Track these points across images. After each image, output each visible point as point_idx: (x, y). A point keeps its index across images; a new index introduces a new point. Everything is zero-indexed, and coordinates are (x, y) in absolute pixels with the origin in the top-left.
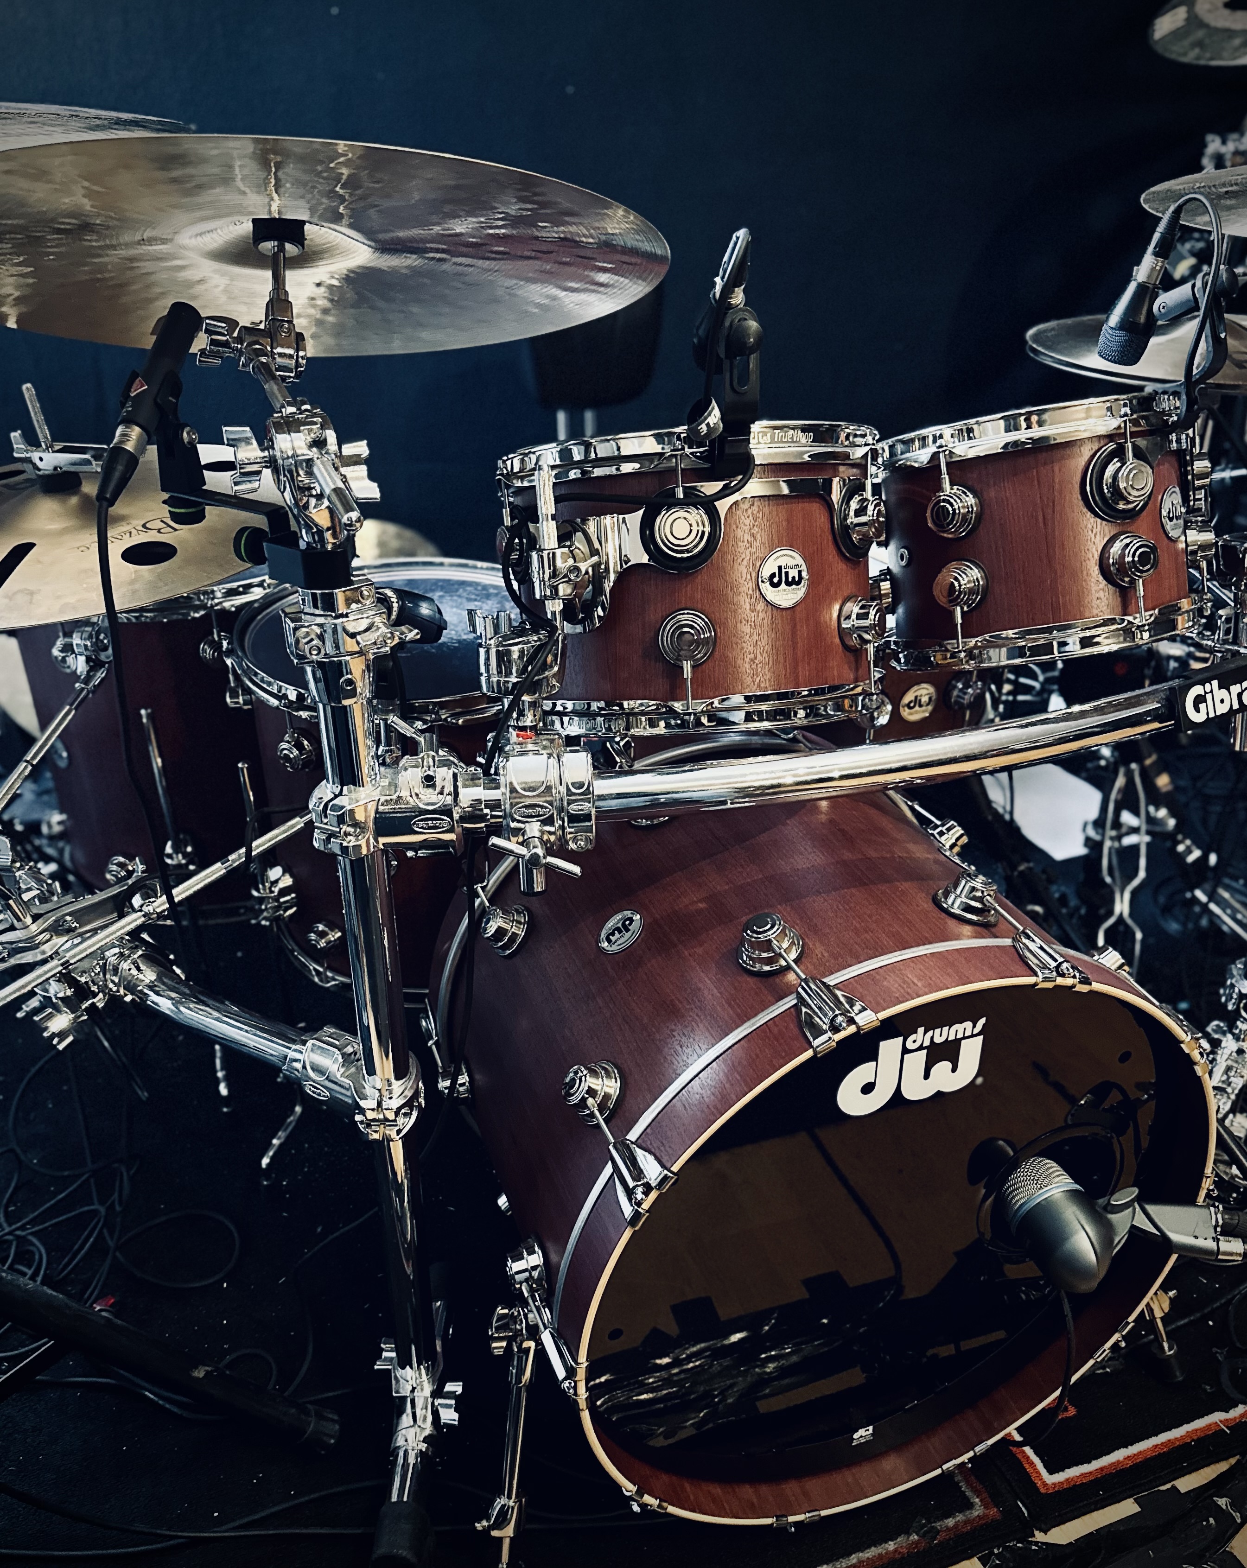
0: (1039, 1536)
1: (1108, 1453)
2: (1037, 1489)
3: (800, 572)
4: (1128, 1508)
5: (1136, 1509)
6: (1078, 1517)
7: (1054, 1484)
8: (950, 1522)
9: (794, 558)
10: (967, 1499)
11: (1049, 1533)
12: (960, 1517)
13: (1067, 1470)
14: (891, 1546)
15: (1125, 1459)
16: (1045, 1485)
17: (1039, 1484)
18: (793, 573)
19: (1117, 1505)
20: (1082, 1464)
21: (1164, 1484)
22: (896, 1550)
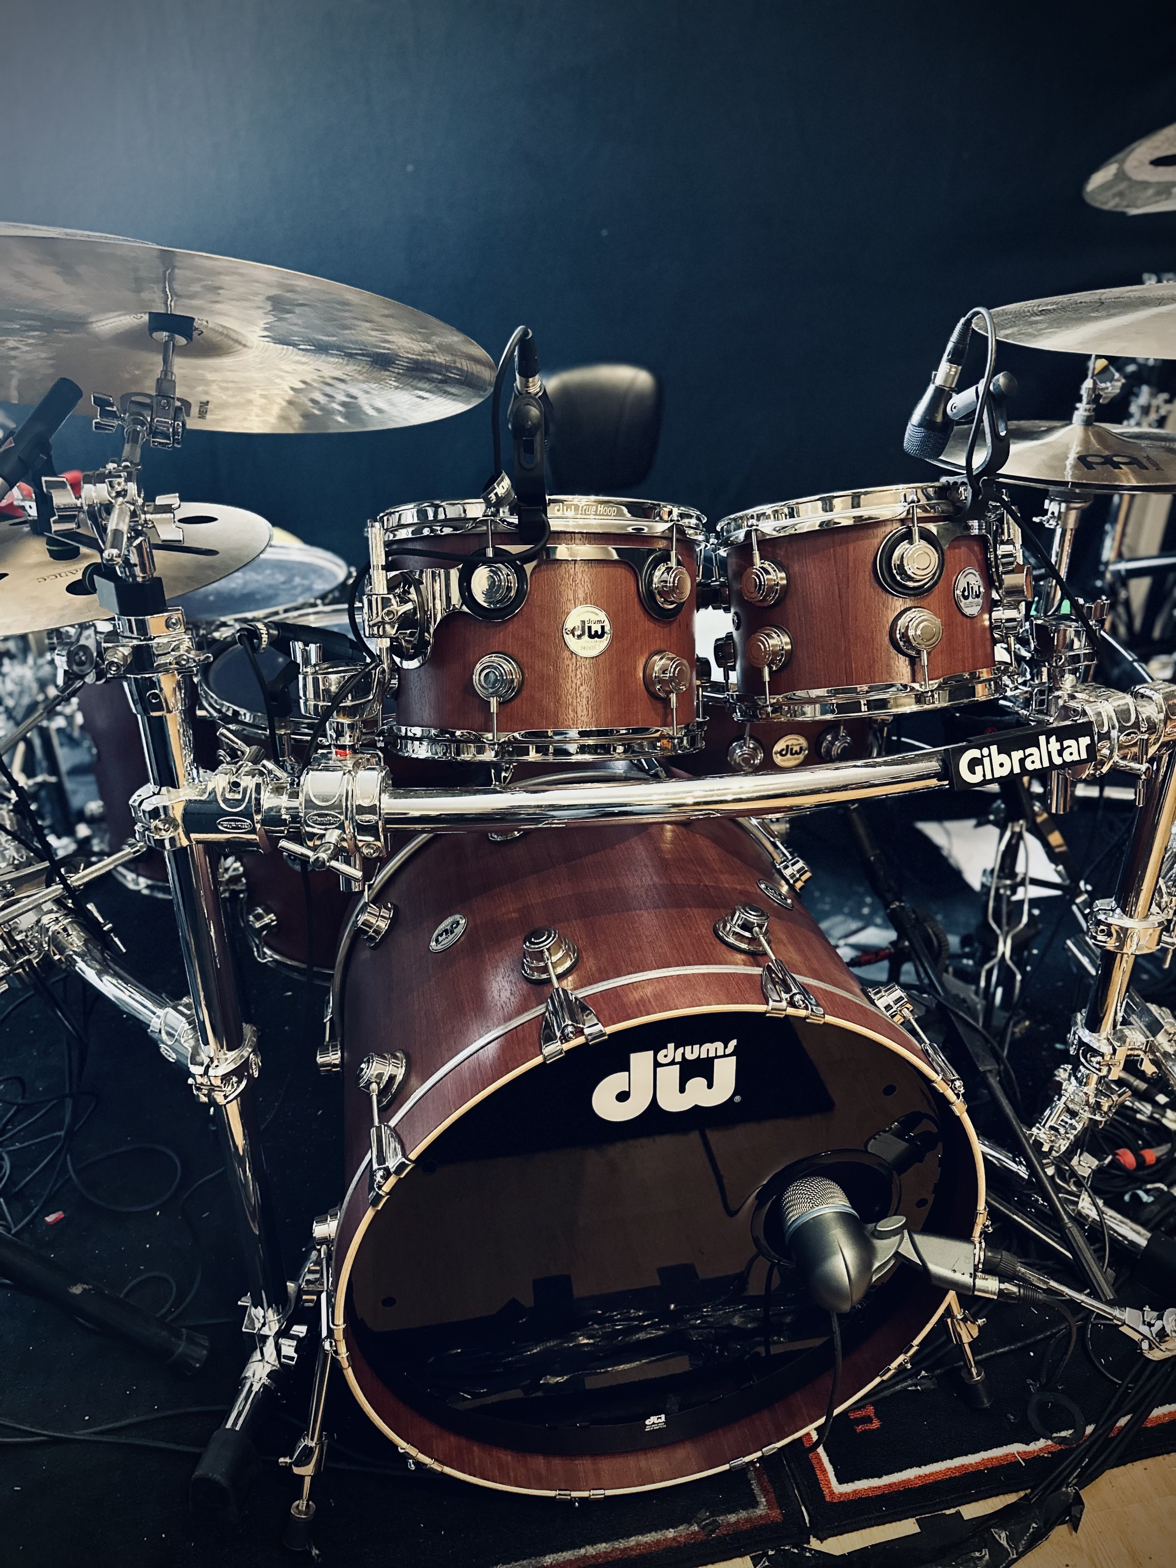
0: (815, 1544)
1: (901, 1471)
2: (823, 1496)
3: (603, 627)
4: (908, 1527)
5: (916, 1529)
6: (858, 1530)
7: (841, 1494)
8: (732, 1518)
9: (597, 614)
10: (754, 1496)
11: (825, 1542)
12: (743, 1514)
13: (856, 1482)
14: (671, 1533)
15: (916, 1478)
16: (832, 1493)
17: (826, 1491)
18: (596, 628)
19: (898, 1523)
20: (873, 1478)
21: (949, 1508)
22: (674, 1539)
